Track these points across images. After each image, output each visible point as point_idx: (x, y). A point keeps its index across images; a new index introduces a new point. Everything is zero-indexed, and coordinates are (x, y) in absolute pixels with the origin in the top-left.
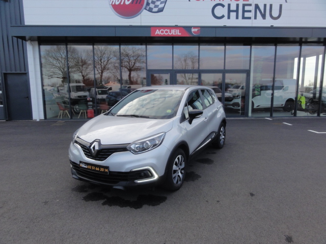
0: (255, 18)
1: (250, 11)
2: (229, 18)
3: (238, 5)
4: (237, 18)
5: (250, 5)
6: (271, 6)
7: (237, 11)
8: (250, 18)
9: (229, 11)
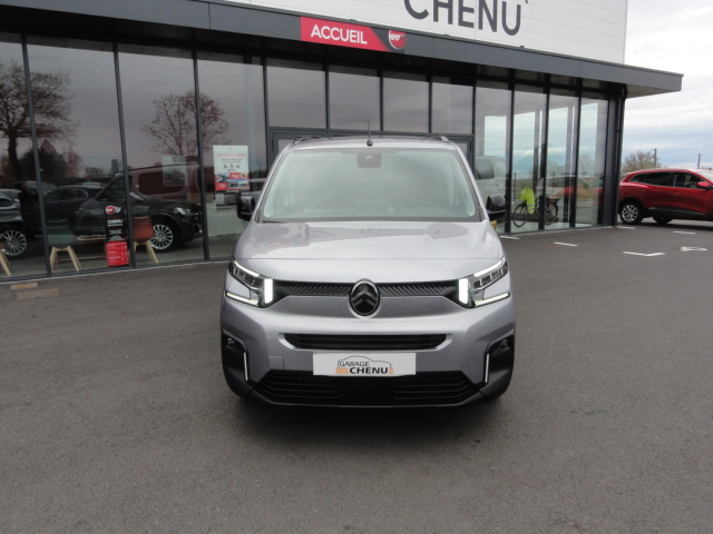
0: (481, 27)
1: (471, 10)
2: (436, 19)
4: (450, 21)
6: (504, 4)
7: (449, 6)
8: (470, 25)
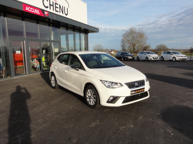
0: (60, 12)
1: (58, 8)
2: (50, 9)
3: (53, 2)
4: (53, 10)
5: (57, 4)
6: (64, 7)
7: (53, 6)
8: (58, 12)
9: (50, 5)
